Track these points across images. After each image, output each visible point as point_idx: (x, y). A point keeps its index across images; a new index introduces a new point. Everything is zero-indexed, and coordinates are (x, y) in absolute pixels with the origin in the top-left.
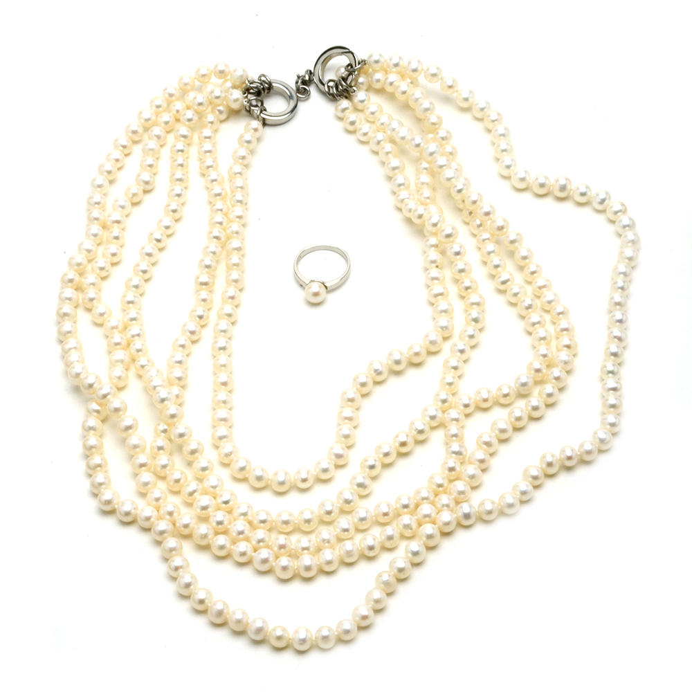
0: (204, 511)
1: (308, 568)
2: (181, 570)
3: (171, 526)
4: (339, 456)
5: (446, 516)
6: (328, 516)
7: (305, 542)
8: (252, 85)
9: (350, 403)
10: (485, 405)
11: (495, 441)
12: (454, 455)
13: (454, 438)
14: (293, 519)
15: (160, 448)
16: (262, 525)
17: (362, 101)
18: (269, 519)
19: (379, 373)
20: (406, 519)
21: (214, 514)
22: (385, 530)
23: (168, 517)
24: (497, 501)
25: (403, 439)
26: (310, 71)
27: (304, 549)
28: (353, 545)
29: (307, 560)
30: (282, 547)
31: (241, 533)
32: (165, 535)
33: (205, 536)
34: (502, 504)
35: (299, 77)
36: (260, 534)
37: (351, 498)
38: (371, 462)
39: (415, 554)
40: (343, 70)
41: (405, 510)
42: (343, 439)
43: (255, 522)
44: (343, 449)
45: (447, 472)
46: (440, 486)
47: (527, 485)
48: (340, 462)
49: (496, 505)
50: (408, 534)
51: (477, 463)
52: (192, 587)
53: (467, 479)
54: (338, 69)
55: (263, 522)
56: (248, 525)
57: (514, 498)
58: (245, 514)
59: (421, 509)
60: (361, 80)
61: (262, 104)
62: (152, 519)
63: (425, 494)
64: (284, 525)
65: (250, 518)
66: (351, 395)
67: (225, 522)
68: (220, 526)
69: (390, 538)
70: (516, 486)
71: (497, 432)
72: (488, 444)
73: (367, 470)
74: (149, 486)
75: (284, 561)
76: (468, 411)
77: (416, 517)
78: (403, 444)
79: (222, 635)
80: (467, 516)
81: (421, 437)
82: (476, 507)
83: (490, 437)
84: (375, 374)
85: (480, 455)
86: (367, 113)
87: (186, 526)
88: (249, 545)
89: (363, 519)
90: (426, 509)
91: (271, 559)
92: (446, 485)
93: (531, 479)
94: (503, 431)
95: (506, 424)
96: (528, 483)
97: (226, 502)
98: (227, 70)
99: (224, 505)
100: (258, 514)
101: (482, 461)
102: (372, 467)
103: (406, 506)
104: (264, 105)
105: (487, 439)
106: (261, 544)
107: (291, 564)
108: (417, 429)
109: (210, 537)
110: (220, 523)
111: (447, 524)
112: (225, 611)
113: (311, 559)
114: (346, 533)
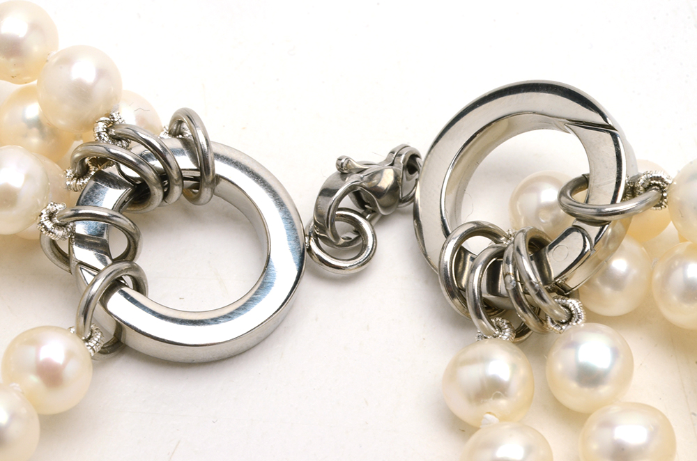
8: (116, 149)
17: (589, 377)
26: (414, 157)
35: (344, 170)
40: (550, 195)
54: (530, 186)
60: (619, 265)
61: (130, 253)
86: (595, 446)
98: (35, 48)
104: (140, 261)
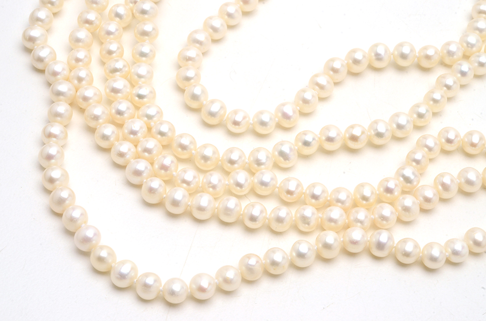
0: (113, 94)
1: (175, 203)
2: (54, 139)
3: (72, 92)
4: (286, 116)
5: (357, 234)
6: (229, 165)
7: (189, 175)
9: (331, 73)
10: (470, 150)
11: (454, 189)
12: (402, 179)
13: (414, 164)
14: (192, 147)
15: (118, 15)
16: (159, 136)
18: (170, 134)
19: (378, 57)
20: (308, 212)
21: (121, 100)
22: (280, 210)
23: (76, 82)
24: (422, 246)
25: (357, 132)
27: (184, 181)
28: (236, 205)
29: (179, 194)
30: (164, 168)
31: (134, 133)
32: (62, 97)
33: (96, 118)
34: (426, 253)
36: (151, 144)
37: (264, 161)
38: (309, 138)
39: (301, 256)
41: (313, 201)
42: (301, 102)
43: (154, 130)
44: (294, 112)
45: (382, 189)
46: (365, 198)
47: (463, 247)
48: (284, 123)
49: (418, 250)
50: (301, 227)
51: (421, 199)
52: (53, 161)
53: (400, 208)
55: (162, 134)
56: (145, 129)
57: (441, 252)
58: (150, 117)
59: (331, 210)
62: (59, 76)
63: (342, 196)
64: (180, 149)
65: (152, 124)
66: (337, 65)
67: (126, 115)
68: (118, 116)
69: (280, 220)
70: (451, 242)
71: (463, 180)
72: (445, 187)
73: (300, 144)
74: (81, 44)
75: (156, 184)
76: (448, 147)
77: (320, 215)
78: (354, 138)
79: (51, 225)
80: (380, 246)
81: (378, 141)
82: (396, 242)
83: (452, 181)
84: (374, 58)
85: (429, 194)
87: (85, 99)
88: (133, 149)
89: (263, 184)
90: (336, 213)
91: (145, 175)
92: (371, 200)
93: (471, 242)
94: (469, 182)
95: (477, 177)
96: (465, 245)
97: (141, 97)
99: (137, 98)
100: (161, 124)
101: (427, 200)
102: (306, 144)
103: (315, 197)
105: (447, 180)
106: (146, 154)
107: (161, 190)
108: (377, 129)
109: (101, 121)
110: (119, 113)
111: (354, 243)
112: (67, 202)
113: (184, 196)
114: (238, 188)
